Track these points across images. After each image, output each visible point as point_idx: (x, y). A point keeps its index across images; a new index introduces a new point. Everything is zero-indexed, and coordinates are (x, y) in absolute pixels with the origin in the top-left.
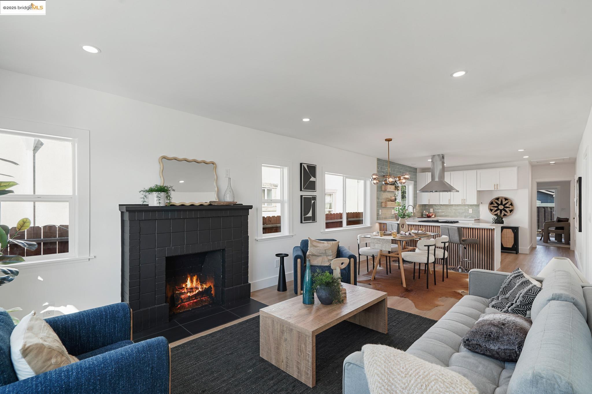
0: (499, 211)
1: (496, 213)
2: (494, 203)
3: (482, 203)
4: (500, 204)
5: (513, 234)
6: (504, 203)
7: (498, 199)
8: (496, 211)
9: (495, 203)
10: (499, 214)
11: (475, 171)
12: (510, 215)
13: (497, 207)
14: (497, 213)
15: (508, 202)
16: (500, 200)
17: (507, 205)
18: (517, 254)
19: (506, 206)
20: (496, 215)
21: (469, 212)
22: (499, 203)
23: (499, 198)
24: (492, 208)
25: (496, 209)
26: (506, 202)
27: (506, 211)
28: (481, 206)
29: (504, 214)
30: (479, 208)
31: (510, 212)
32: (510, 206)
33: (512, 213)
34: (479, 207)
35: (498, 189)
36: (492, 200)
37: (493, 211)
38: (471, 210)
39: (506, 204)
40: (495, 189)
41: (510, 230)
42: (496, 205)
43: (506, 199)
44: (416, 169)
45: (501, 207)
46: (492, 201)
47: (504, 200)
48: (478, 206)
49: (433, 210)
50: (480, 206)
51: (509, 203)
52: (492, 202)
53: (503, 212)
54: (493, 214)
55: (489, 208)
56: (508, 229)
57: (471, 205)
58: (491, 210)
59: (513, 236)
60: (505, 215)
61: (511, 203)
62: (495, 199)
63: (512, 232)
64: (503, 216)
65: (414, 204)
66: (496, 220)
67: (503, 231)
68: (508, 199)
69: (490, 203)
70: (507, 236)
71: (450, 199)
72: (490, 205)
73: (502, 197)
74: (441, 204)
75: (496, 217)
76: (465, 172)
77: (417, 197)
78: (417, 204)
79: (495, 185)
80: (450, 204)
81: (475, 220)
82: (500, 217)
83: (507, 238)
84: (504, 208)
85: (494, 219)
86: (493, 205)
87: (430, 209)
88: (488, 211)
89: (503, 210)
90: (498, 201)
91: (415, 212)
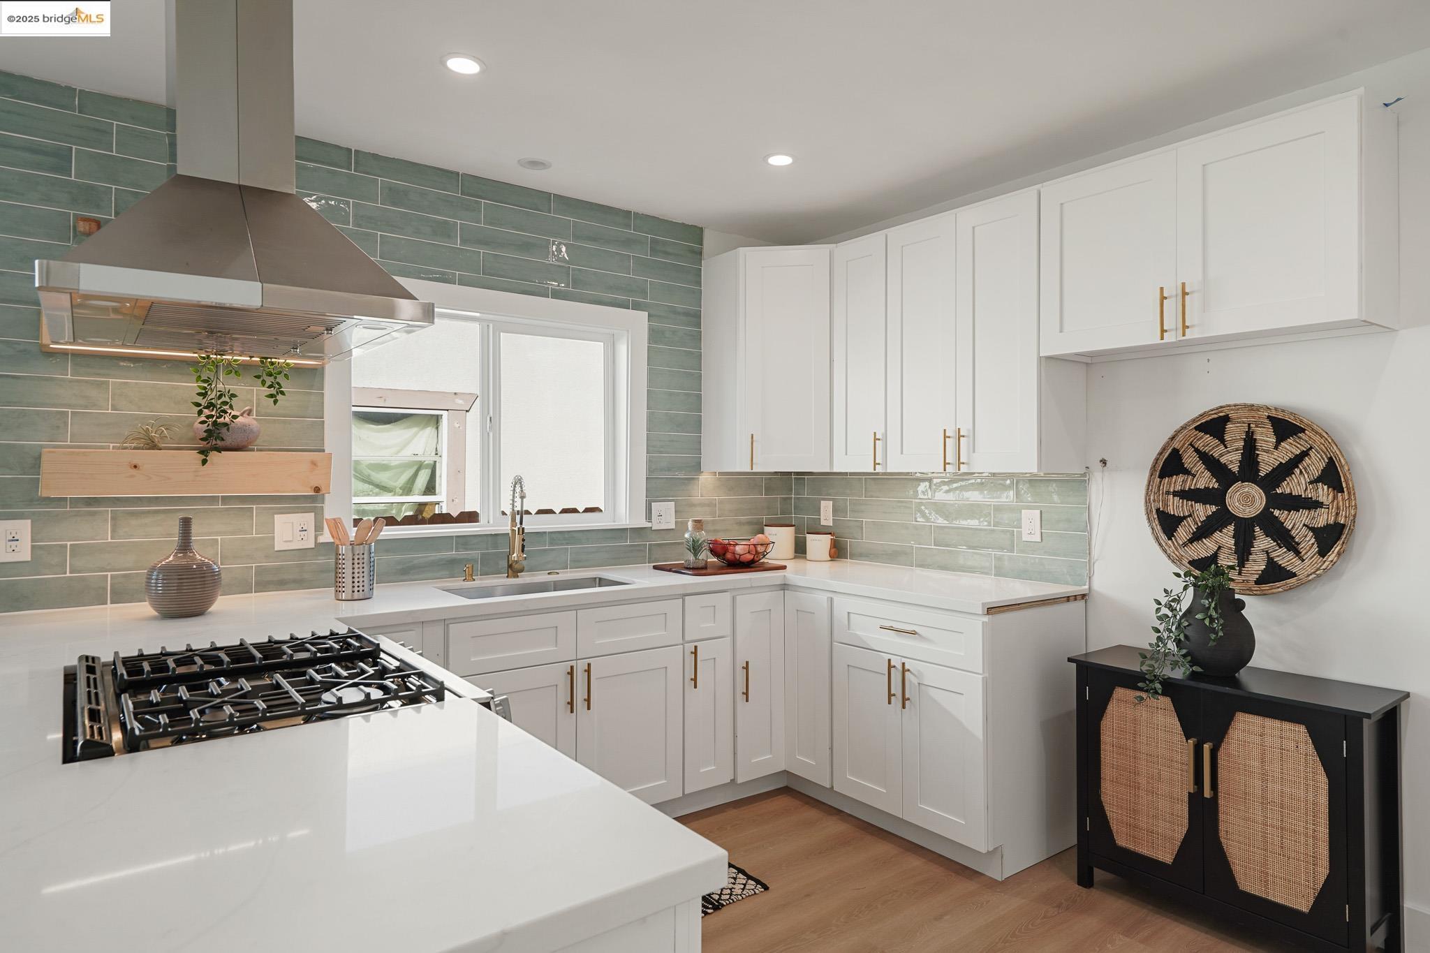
0: (1226, 538)
1: (1203, 550)
2: (1190, 459)
3: (1104, 462)
4: (1235, 468)
5: (1323, 780)
6: (1268, 460)
7: (1215, 425)
8: (1202, 533)
9: (1200, 467)
10: (1227, 560)
11: (1023, 199)
12: (1318, 577)
13: (1214, 497)
14: (1215, 557)
15: (1305, 454)
16: (1234, 433)
17: (1295, 485)
19: (1286, 487)
20: (1201, 565)
21: (1020, 533)
22: (1232, 459)
23: (1226, 419)
24: (1176, 507)
25: (1203, 511)
26: (1290, 448)
27: (1285, 538)
29: (1271, 563)
30: (1085, 504)
31: (1323, 553)
32: (1323, 493)
33: (1332, 556)
34: (1085, 489)
35: (1190, 334)
36: (1173, 438)
37: (1183, 533)
38: (1036, 514)
39: (1285, 470)
40: (1169, 338)
41: (1296, 736)
42: (1205, 480)
43: (1285, 428)
44: (696, 233)
45: (1249, 499)
46: (1176, 445)
47: (1265, 437)
48: (1078, 483)
49: (835, 511)
50: (1093, 487)
51: (1315, 465)
52: (1175, 451)
53: (1262, 542)
54: (1176, 561)
55: (1147, 502)
56: (1277, 723)
58: (1168, 524)
59: (1324, 800)
60: (1274, 574)
61: (1330, 459)
62: (1196, 428)
63: (1311, 748)
64: (1258, 582)
65: (650, 470)
66: (1182, 618)
67: (1230, 731)
68: (1303, 431)
69: (1157, 460)
70: (1265, 790)
71: (883, 431)
72: (1162, 476)
73: (1251, 407)
74: (835, 470)
75: (1191, 590)
76: (968, 216)
77: (700, 422)
78: (697, 468)
79: (1163, 298)
80: (879, 469)
81: (991, 610)
82: (1211, 595)
83: (1264, 809)
84: (1266, 508)
85: (1165, 611)
86: (1181, 478)
87: (819, 500)
88: (1142, 531)
89: (1257, 529)
90: (1223, 441)
91: (673, 527)
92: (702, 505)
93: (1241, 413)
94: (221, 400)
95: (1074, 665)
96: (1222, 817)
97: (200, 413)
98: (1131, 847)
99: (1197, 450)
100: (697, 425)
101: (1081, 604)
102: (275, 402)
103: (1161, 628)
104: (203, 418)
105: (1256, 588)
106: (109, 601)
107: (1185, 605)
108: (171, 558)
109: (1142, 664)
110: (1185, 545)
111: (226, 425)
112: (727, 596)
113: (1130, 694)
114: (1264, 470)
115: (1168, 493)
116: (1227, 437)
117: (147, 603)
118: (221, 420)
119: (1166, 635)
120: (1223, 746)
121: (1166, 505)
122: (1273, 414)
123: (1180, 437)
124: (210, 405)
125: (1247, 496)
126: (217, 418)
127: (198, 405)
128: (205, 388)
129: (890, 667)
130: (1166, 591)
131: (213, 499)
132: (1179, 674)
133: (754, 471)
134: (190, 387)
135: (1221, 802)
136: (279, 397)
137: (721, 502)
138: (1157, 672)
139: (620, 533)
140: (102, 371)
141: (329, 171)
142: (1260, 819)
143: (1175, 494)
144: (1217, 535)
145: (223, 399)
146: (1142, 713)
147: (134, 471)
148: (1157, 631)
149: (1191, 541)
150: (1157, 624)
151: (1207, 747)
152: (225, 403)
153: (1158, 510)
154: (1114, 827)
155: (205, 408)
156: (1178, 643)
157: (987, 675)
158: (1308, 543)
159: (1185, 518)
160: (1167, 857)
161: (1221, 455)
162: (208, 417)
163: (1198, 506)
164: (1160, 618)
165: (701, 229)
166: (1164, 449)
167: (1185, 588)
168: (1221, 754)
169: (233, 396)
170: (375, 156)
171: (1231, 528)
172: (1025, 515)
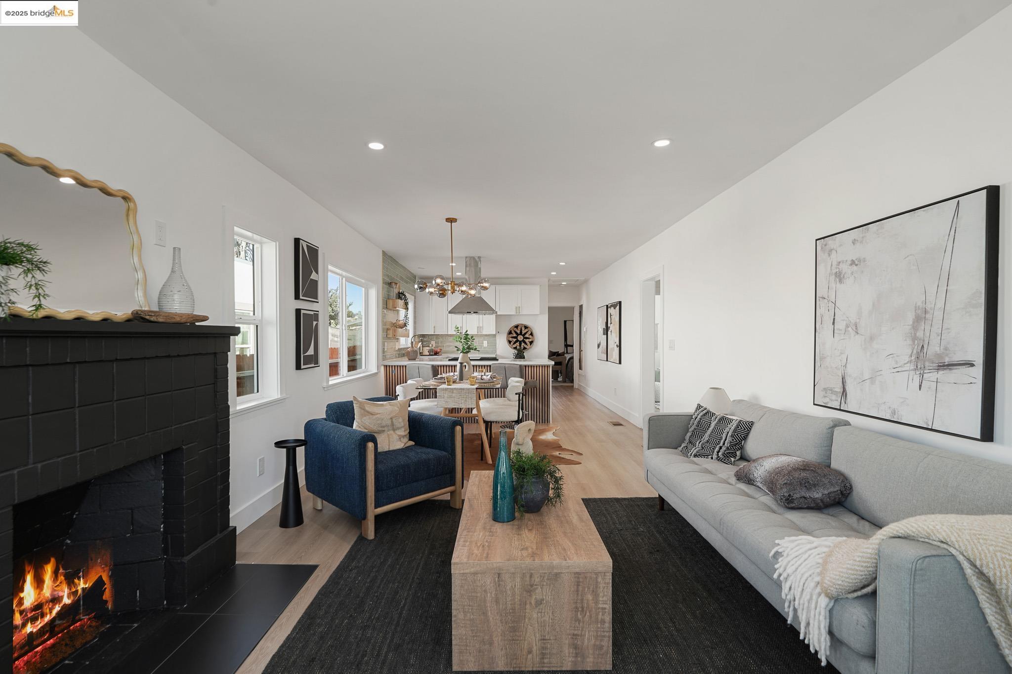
0: (518, 344)
1: (515, 346)
2: (513, 332)
3: (499, 332)
6: (523, 332)
7: (517, 327)
8: (515, 343)
10: (519, 347)
12: (531, 348)
13: (516, 337)
14: (517, 346)
15: (527, 332)
16: (519, 328)
17: (527, 336)
19: (525, 336)
20: (515, 348)
21: (483, 346)
22: (519, 332)
24: (511, 339)
25: (514, 340)
27: (525, 343)
30: (495, 340)
31: (531, 345)
32: (530, 337)
34: (496, 338)
35: (520, 314)
36: (510, 328)
37: (512, 343)
38: (486, 342)
39: (525, 333)
40: (517, 314)
42: (515, 335)
43: (526, 327)
47: (523, 329)
48: (495, 336)
50: (497, 336)
51: (529, 333)
52: (511, 330)
53: (523, 344)
54: (511, 348)
55: (507, 338)
57: (486, 335)
58: (510, 342)
60: (525, 348)
61: (532, 332)
62: (514, 327)
68: (528, 328)
69: (508, 332)
72: (509, 334)
75: (516, 351)
79: (517, 308)
84: (523, 339)
86: (511, 335)
88: (506, 343)
89: (522, 342)
93: (521, 325)
99: (514, 330)
110: (513, 345)
115: (509, 337)
121: (509, 339)
122: (525, 325)
123: (512, 328)
125: (521, 337)
130: (512, 351)
158: (529, 344)
159: (512, 341)
161: (517, 331)
166: (509, 330)
171: (519, 342)
172: (484, 342)
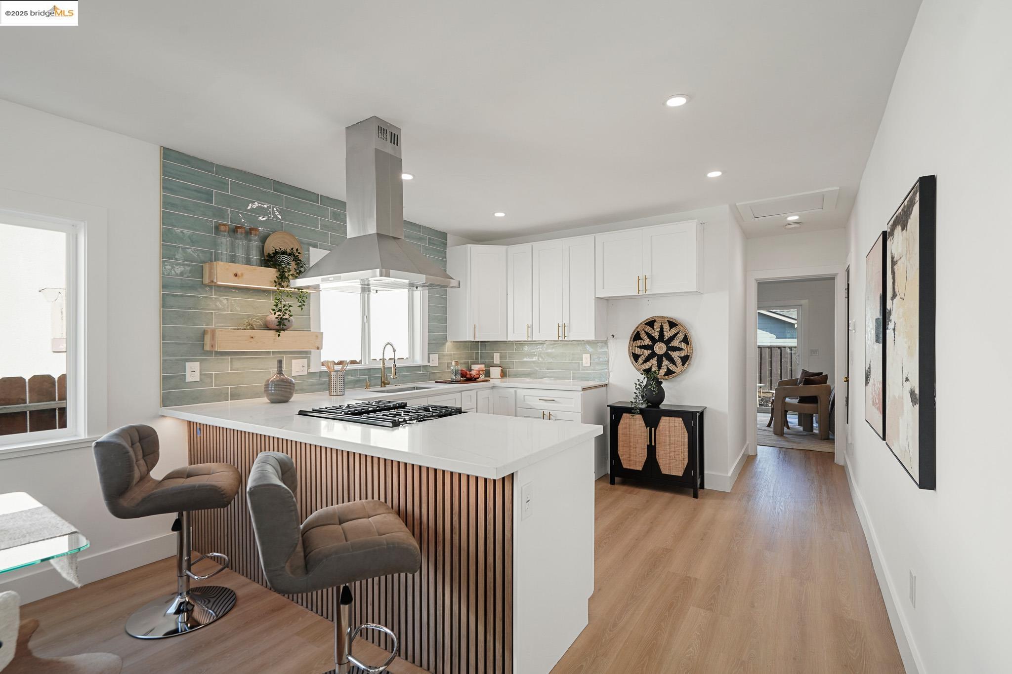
0: (654, 361)
1: (647, 366)
2: (643, 335)
3: (613, 336)
4: (657, 337)
5: (687, 434)
6: (667, 335)
7: (651, 323)
8: (647, 360)
9: (646, 337)
10: (654, 369)
11: (589, 238)
12: (682, 372)
13: (650, 347)
14: (651, 368)
15: (678, 333)
16: (657, 326)
17: (675, 343)
18: (696, 496)
19: (672, 344)
20: (647, 371)
21: (582, 363)
22: (656, 335)
23: (655, 321)
24: (638, 351)
25: (647, 353)
26: (674, 331)
27: (672, 361)
28: (611, 343)
29: (668, 369)
30: (606, 352)
31: (683, 365)
32: (683, 345)
33: (686, 365)
34: (607, 346)
35: (648, 292)
36: (637, 327)
37: (640, 360)
38: (587, 356)
39: (672, 338)
40: (641, 293)
41: (679, 421)
42: (647, 342)
43: (672, 324)
44: (443, 235)
45: (661, 348)
46: (638, 330)
47: (666, 327)
48: (604, 344)
49: (501, 357)
50: (609, 345)
51: (681, 336)
52: (638, 332)
53: (666, 362)
54: (639, 370)
55: (629, 350)
56: (673, 418)
57: (584, 343)
58: (636, 357)
59: (686, 440)
60: (669, 372)
61: (685, 334)
62: (645, 324)
63: (683, 424)
64: (664, 376)
65: (429, 340)
66: (644, 388)
67: (660, 423)
68: (678, 325)
69: (632, 335)
70: (670, 440)
71: (531, 323)
72: (633, 341)
73: (663, 317)
74: (509, 340)
75: (646, 379)
76: (567, 242)
77: (446, 319)
78: (445, 339)
79: (639, 280)
80: (530, 339)
81: (584, 389)
82: (653, 380)
83: (670, 447)
84: (666, 351)
85: (638, 386)
86: (640, 341)
87: (493, 353)
88: (627, 360)
89: (664, 358)
90: (653, 328)
91: (437, 365)
92: (447, 355)
93: (659, 319)
94: (284, 308)
95: (609, 407)
96: (657, 451)
97: (275, 313)
98: (628, 467)
99: (645, 332)
100: (445, 320)
101: (605, 388)
102: (302, 309)
103: (637, 392)
104: (276, 316)
105: (664, 377)
106: (229, 399)
107: (644, 384)
108: (275, 377)
109: (632, 405)
110: (641, 364)
111: (286, 319)
112: (475, 391)
113: (629, 415)
114: (666, 338)
115: (636, 346)
116: (655, 327)
117: (266, 398)
118: (284, 317)
119: (639, 394)
120: (658, 428)
121: (635, 351)
122: (669, 320)
123: (640, 327)
124: (280, 310)
125: (661, 347)
126: (283, 316)
127: (274, 310)
128: (277, 303)
129: (544, 414)
130: (638, 380)
131: (268, 353)
132: (644, 406)
133: (476, 340)
134: (269, 302)
135: (657, 447)
136: (303, 307)
137: (454, 354)
138: (637, 407)
139: (418, 368)
140: (226, 294)
141: (311, 204)
142: (668, 450)
143: (638, 347)
144: (651, 360)
145: (285, 308)
146: (632, 421)
147: (252, 340)
148: (636, 393)
149: (643, 363)
150: (635, 391)
151: (653, 429)
152: (286, 310)
153: (632, 353)
154: (622, 462)
155: (278, 312)
156: (643, 397)
157: (582, 413)
158: (679, 362)
159: (641, 355)
160: (640, 468)
161: (653, 333)
162: (279, 315)
163: (645, 351)
164: (636, 389)
165: (446, 234)
166: (634, 331)
167: (644, 378)
168: (657, 431)
169: (290, 306)
170: (328, 198)
171: (656, 358)
172: (584, 356)
